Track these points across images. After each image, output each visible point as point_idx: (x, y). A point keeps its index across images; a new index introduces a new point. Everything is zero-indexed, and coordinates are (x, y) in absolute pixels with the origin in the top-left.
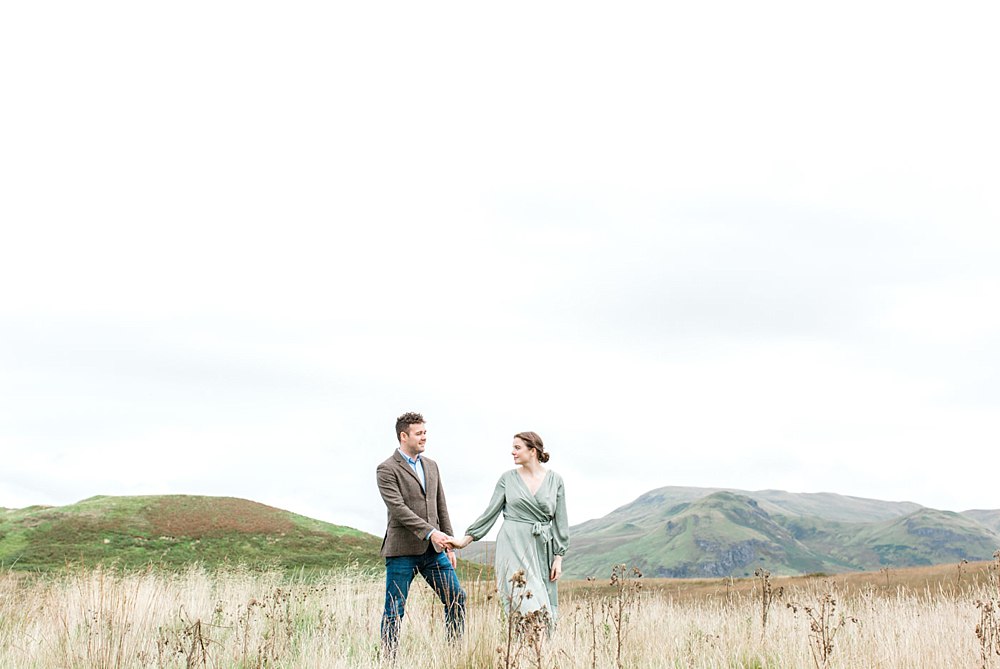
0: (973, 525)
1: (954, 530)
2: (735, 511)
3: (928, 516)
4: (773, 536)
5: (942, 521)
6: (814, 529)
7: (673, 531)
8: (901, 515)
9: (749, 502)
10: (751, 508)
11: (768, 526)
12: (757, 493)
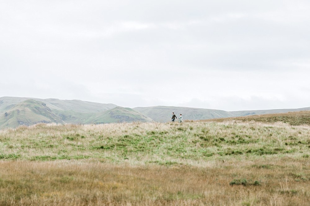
0: (137, 114)
1: (130, 116)
2: (36, 108)
3: (119, 110)
4: (53, 119)
5: (125, 112)
6: (70, 116)
7: (8, 117)
8: (108, 109)
9: (42, 104)
10: (43, 107)
11: (50, 115)
12: (45, 100)
